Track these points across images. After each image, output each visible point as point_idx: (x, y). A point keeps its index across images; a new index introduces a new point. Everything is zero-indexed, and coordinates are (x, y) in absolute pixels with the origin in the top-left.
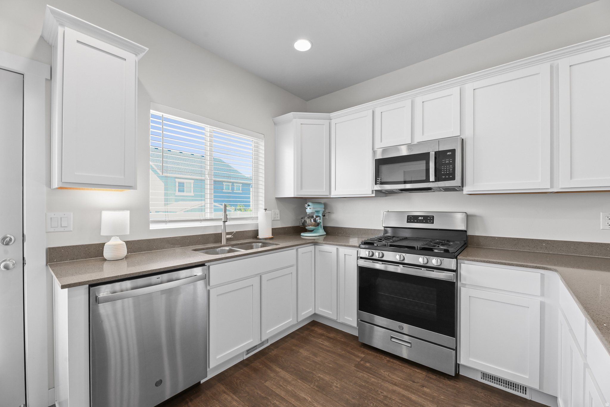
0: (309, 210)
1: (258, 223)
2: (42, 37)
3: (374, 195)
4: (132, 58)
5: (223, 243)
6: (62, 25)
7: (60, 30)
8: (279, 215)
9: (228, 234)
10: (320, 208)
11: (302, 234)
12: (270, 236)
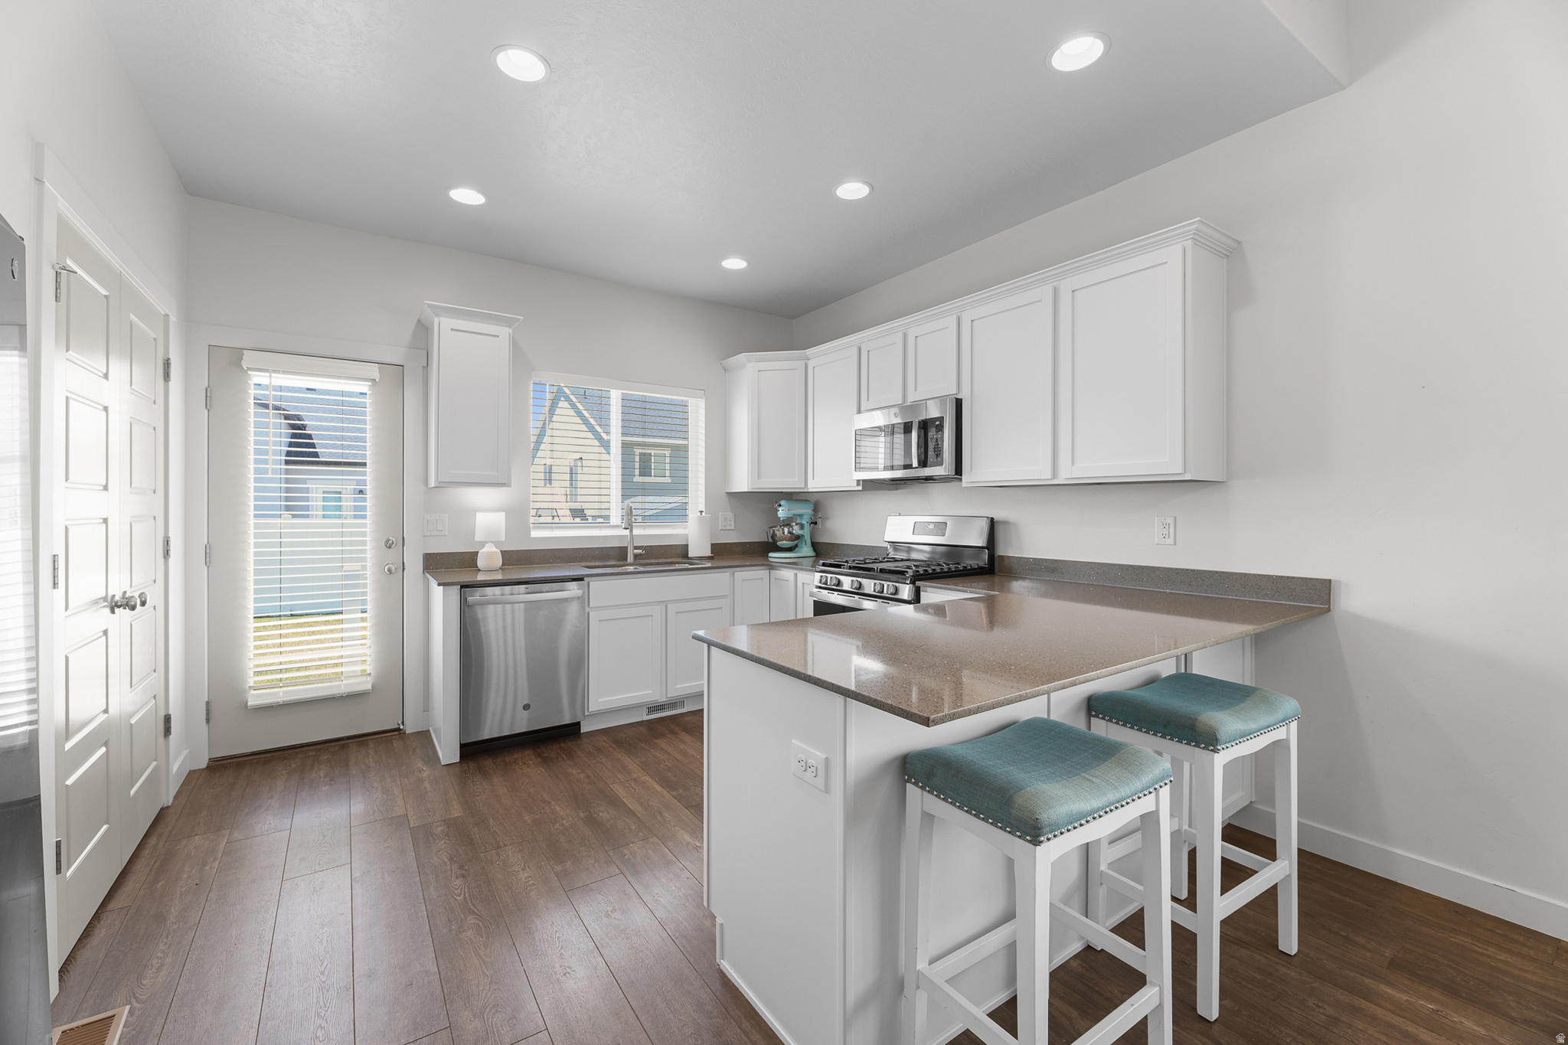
0: (782, 513)
1: (687, 535)
2: (419, 321)
3: (860, 488)
4: (504, 332)
5: (629, 561)
6: (437, 315)
7: (436, 320)
8: (733, 522)
9: (636, 548)
10: (806, 511)
11: (771, 554)
12: (709, 554)
